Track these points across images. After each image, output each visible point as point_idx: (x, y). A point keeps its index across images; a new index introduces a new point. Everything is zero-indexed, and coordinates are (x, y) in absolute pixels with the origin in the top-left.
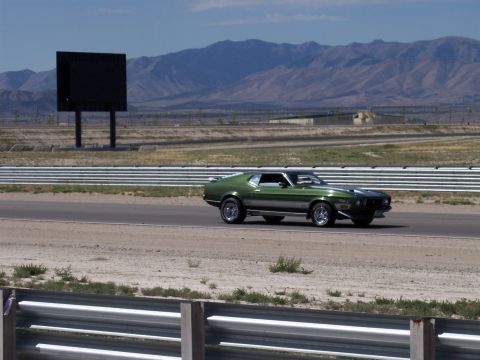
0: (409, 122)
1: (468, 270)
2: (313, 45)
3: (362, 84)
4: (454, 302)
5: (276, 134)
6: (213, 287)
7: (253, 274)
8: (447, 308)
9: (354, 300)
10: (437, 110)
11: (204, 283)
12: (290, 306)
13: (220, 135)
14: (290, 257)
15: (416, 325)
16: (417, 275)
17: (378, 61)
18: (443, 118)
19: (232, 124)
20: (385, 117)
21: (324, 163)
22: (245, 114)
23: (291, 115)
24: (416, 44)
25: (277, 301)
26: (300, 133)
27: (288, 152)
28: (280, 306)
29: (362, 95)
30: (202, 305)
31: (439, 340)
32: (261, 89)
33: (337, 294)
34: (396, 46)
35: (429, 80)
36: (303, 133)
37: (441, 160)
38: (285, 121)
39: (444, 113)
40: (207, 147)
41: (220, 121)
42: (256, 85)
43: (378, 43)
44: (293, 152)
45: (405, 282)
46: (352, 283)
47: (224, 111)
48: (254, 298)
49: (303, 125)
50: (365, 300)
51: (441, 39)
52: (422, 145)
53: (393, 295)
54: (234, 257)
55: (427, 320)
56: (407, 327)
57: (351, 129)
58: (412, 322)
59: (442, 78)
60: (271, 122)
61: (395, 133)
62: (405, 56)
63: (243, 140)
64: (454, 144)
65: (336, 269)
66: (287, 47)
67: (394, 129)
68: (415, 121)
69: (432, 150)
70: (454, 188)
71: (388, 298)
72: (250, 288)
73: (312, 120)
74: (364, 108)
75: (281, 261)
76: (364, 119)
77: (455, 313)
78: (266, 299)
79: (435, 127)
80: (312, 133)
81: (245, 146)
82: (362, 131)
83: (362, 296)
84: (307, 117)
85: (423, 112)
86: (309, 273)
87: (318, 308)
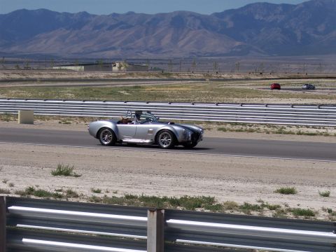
0: (151, 70)
1: (190, 176)
2: (85, 14)
3: (118, 43)
4: (179, 198)
5: (58, 77)
6: (12, 185)
7: (40, 176)
8: (174, 202)
9: (110, 195)
10: (171, 62)
11: (5, 182)
12: (65, 200)
13: (17, 77)
14: (65, 165)
15: (152, 213)
16: (154, 178)
17: (130, 27)
18: (175, 68)
19: (27, 69)
20: (135, 66)
21: (91, 98)
22: (36, 62)
23: (68, 63)
24: (157, 15)
25: (56, 196)
26: (74, 77)
27: (66, 90)
28: (58, 199)
29: (119, 50)
30: (5, 199)
31: (166, 224)
32: (47, 44)
33: (98, 192)
34: (144, 16)
35: (166, 41)
36: (76, 76)
37: (173, 98)
38: (63, 68)
39: (175, 64)
40: (8, 85)
41: (17, 66)
42: (44, 41)
43: (131, 14)
44: (69, 90)
45: (146, 184)
46: (108, 183)
47: (20, 60)
48: (40, 193)
49: (77, 71)
50: (118, 196)
51: (175, 12)
52: (160, 87)
53: (137, 192)
54: (26, 164)
55: (159, 211)
56: (145, 215)
57: (110, 74)
58: (149, 212)
59: (175, 40)
60: (54, 68)
61: (142, 78)
62: (150, 23)
63: (34, 80)
64: (182, 87)
65: (98, 174)
66: (66, 15)
67: (141, 75)
68: (155, 69)
69: (167, 91)
70: (182, 118)
71: (134, 194)
72: (37, 186)
73: (83, 67)
74: (121, 59)
75: (59, 167)
76: (120, 67)
77: (179, 205)
78: (48, 194)
79: (170, 74)
80: (83, 76)
81: (35, 84)
82: (118, 76)
83: (116, 193)
84: (79, 65)
85: (162, 64)
86: (79, 176)
87: (85, 201)
